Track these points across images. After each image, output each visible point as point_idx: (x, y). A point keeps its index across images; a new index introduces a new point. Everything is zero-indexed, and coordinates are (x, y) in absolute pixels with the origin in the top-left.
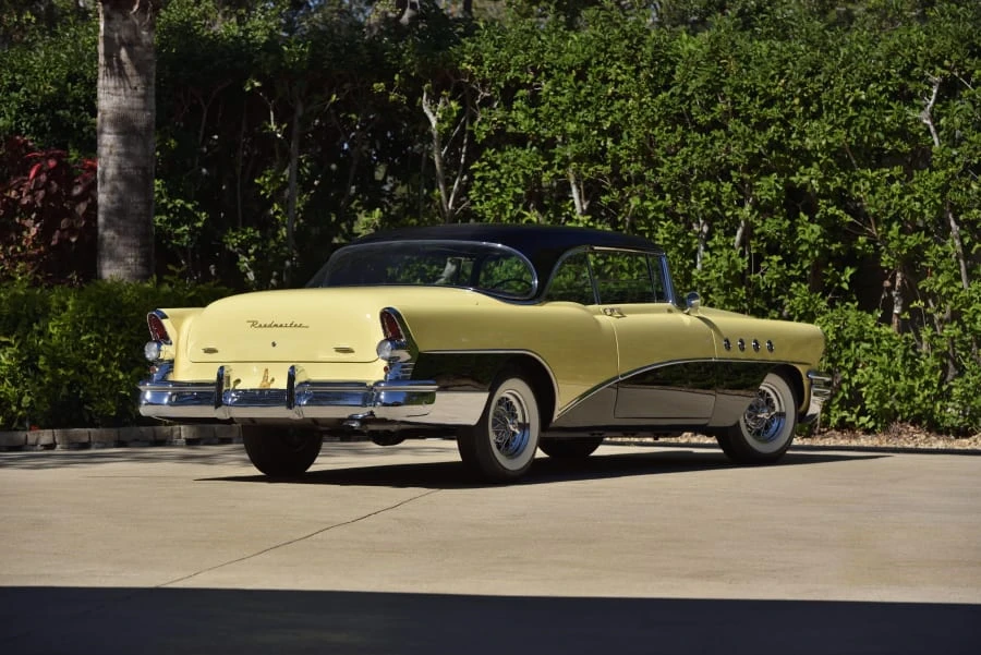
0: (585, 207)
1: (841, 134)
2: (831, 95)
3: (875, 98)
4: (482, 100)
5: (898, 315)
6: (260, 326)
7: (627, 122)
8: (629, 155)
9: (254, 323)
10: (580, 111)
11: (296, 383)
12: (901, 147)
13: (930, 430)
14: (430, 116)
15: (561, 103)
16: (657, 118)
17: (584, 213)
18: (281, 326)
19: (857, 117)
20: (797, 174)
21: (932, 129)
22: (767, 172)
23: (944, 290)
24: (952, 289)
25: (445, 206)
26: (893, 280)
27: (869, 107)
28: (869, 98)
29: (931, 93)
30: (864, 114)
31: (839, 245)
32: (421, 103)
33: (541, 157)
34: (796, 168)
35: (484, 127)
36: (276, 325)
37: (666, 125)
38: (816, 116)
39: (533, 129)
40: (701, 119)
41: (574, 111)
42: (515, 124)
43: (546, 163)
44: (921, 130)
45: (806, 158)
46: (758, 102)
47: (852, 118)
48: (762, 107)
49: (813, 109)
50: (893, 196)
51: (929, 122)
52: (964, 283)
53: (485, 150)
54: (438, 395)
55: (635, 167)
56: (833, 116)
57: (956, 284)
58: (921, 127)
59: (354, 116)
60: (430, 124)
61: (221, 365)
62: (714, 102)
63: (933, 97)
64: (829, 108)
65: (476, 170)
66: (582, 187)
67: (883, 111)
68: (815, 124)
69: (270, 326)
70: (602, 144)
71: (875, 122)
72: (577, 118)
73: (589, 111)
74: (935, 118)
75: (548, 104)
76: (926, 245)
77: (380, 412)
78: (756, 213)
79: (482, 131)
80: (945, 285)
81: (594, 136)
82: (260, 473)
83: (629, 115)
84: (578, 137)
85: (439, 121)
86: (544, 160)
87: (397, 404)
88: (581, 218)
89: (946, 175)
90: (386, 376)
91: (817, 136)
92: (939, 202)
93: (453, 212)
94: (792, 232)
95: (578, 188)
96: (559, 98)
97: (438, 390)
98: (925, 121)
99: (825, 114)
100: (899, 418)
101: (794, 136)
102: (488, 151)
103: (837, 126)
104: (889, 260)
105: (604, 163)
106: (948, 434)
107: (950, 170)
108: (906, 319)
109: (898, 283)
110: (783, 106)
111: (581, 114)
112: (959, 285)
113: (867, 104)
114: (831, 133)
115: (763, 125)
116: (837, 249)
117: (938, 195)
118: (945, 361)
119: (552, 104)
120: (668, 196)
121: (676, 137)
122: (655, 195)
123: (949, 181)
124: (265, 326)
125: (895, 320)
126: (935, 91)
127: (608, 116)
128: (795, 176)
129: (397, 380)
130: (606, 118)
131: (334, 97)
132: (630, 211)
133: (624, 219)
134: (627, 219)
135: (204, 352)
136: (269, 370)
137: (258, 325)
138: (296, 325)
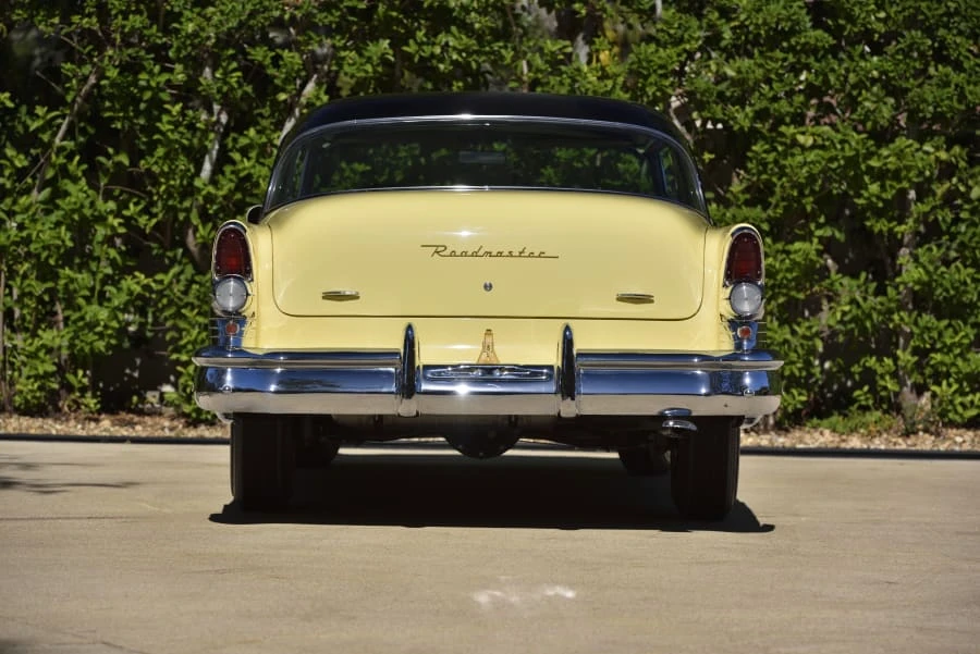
6: (453, 254)
9: (439, 250)
11: (575, 354)
18: (500, 254)
36: (489, 254)
61: (405, 321)
69: (475, 254)
90: (739, 345)
124: (465, 254)
132: (85, 88)
133: (74, 101)
134: (79, 100)
135: (324, 298)
136: (493, 332)
137: (448, 252)
138: (531, 255)
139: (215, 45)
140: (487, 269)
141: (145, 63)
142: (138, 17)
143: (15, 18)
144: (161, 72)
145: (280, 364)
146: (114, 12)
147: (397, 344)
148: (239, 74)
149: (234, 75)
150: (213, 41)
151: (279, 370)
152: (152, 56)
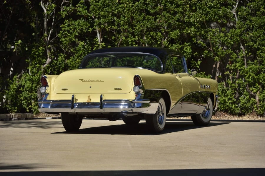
0: (102, 40)
1: (204, 17)
2: (201, 4)
3: (216, 5)
4: (63, 4)
5: (218, 76)
6: (85, 81)
7: (124, 12)
8: (124, 23)
9: (82, 80)
10: (106, 8)
11: (103, 100)
12: (225, 22)
13: (230, 114)
14: (44, 9)
15: (98, 5)
16: (134, 11)
17: (102, 42)
18: (93, 81)
19: (210, 11)
20: (185, 30)
21: (236, 16)
22: (175, 29)
23: (239, 68)
24: (242, 68)
25: (47, 39)
26: (216, 65)
27: (214, 8)
28: (214, 5)
29: (236, 4)
30: (213, 10)
31: (196, 53)
32: (41, 4)
33: (88, 23)
34: (185, 28)
35: (65, 13)
36: (91, 81)
37: (137, 13)
38: (195, 11)
39: (86, 14)
40: (152, 11)
41: (103, 8)
42: (80, 12)
43: (90, 25)
44: (232, 16)
45: (190, 24)
46: (174, 6)
47: (208, 12)
48: (175, 8)
49: (194, 8)
50: (221, 37)
51: (235, 13)
52: (245, 66)
53: (65, 21)
54: (150, 104)
55: (126, 27)
56: (201, 11)
57: (243, 66)
58: (232, 15)
59: (10, 8)
60: (43, 11)
61: (73, 94)
62: (157, 6)
63: (237, 5)
64: (200, 8)
65: (62, 27)
66: (101, 33)
67: (218, 10)
68: (194, 13)
69: (89, 81)
70: (113, 19)
71: (216, 13)
72: (104, 10)
73: (109, 8)
74: (237, 12)
75: (93, 5)
76: (231, 54)
77: (135, 110)
78: (169, 43)
79: (64, 14)
80: (239, 66)
81: (110, 16)
82: (65, 131)
83: (125, 9)
84: (104, 17)
85: (47, 10)
86: (89, 24)
87: (140, 107)
88: (100, 44)
89: (241, 31)
90: (136, 98)
91: (195, 17)
92: (239, 39)
93: (49, 41)
94: (182, 49)
95: (100, 34)
96: (97, 3)
97: (150, 102)
98: (234, 13)
99: (198, 10)
100: (219, 110)
101: (186, 17)
102: (66, 21)
103: (202, 14)
104: (217, 59)
105: (114, 25)
106: (236, 115)
107: (243, 29)
108: (220, 78)
109: (218, 66)
110: (183, 8)
111: (106, 9)
112: (244, 66)
113: (213, 7)
114: (201, 17)
115: (175, 13)
116: (196, 55)
117: (238, 37)
118: (235, 91)
119: (94, 5)
120: (137, 37)
121: (141, 17)
122: (132, 36)
123: (242, 33)
124: (87, 81)
125: (217, 78)
126: (237, 3)
127: (116, 10)
128: (184, 30)
129: (139, 99)
130: (115, 10)
131: (5, 1)
132: (120, 42)
133: (117, 44)
134: (118, 44)
135: (62, 90)
136: (90, 96)
137: (83, 81)
138: (99, 81)
139: (146, 31)
140: (90, 84)
141: (129, 36)
142: (126, 26)
143: (101, 27)
144: (133, 38)
145: (51, 103)
146: (121, 25)
147: (71, 99)
148: (150, 38)
149: (149, 38)
150: (145, 30)
151: (51, 104)
152: (131, 34)
